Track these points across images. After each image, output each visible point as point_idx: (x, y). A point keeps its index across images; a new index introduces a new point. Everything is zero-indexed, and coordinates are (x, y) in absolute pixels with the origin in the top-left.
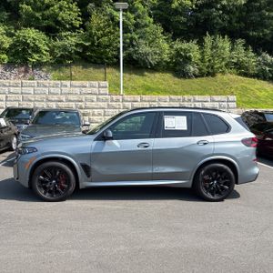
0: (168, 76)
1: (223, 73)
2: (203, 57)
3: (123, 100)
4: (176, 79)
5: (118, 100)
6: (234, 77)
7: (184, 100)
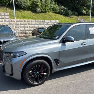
0: (30, 12)
1: (49, 12)
2: (42, 5)
3: (17, 21)
4: (33, 13)
5: (14, 22)
6: (52, 13)
7: (41, 22)
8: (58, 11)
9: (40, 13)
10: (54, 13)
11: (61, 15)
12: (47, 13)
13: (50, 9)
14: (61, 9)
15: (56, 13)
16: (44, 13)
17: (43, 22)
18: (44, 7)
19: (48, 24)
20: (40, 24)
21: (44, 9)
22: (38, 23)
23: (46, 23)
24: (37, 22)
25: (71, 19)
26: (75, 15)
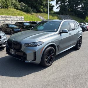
7: (7, 17)
8: (19, 8)
9: (2, 8)
10: (15, 9)
11: (23, 11)
12: (9, 8)
13: (11, 5)
14: (22, 6)
15: (17, 9)
16: (5, 8)
17: (9, 17)
18: (5, 2)
19: (14, 20)
20: (6, 20)
21: (5, 5)
22: (4, 19)
23: (12, 19)
24: (3, 17)
25: (32, 15)
26: (34, 12)
